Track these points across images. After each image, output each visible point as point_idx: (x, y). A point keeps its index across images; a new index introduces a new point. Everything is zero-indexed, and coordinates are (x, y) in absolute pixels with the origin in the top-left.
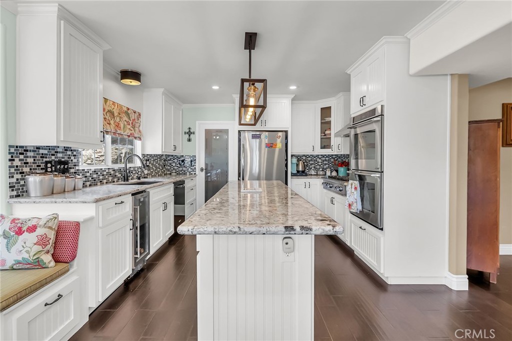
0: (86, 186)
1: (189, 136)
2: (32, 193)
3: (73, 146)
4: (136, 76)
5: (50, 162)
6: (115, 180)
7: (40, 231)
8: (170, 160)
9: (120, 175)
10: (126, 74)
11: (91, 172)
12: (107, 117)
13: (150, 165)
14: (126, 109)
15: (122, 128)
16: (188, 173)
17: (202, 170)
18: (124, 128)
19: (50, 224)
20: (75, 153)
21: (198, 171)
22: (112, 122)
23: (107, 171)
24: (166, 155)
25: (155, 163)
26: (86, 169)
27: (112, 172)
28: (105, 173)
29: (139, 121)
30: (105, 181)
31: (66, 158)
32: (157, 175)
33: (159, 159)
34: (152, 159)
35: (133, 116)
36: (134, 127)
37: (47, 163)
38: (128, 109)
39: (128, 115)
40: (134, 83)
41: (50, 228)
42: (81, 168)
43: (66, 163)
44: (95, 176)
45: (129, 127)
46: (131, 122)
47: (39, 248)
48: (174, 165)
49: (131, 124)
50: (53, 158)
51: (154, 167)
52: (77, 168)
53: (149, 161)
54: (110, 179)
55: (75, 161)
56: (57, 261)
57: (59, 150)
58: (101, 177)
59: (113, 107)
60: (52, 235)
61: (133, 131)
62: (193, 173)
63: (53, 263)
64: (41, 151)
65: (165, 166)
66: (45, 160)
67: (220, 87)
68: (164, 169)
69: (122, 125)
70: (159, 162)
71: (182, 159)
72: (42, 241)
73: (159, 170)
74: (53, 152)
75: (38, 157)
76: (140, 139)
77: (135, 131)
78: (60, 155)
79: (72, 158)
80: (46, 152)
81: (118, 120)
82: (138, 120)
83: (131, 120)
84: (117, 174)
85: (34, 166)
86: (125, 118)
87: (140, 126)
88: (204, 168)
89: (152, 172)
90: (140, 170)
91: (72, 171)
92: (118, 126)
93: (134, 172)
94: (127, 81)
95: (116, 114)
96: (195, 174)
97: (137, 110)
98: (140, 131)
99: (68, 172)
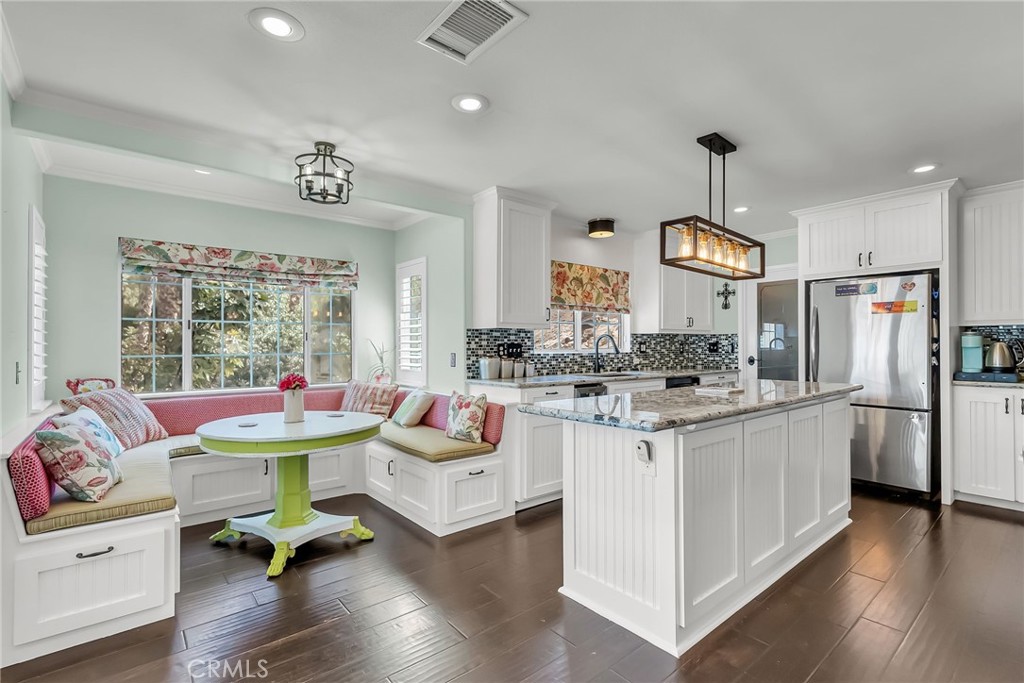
0: (542, 374)
1: (726, 298)
2: (483, 377)
3: (527, 328)
4: (607, 225)
5: (503, 345)
6: (584, 370)
7: (472, 408)
8: (693, 343)
9: (591, 364)
10: (596, 225)
11: (548, 357)
12: (572, 287)
13: (648, 351)
14: (601, 272)
15: (594, 298)
16: (724, 368)
17: (751, 361)
18: (597, 299)
19: (479, 403)
20: (529, 335)
21: (742, 363)
22: (579, 293)
23: (571, 357)
24: (684, 335)
25: (658, 348)
26: (542, 353)
27: (579, 359)
28: (568, 360)
29: (626, 285)
30: (568, 370)
31: (519, 341)
32: (664, 367)
33: (668, 342)
34: (653, 342)
35: (613, 280)
36: (616, 295)
37: (499, 345)
38: (606, 271)
39: (604, 278)
40: (606, 234)
41: (479, 407)
42: (536, 352)
43: (520, 346)
44: (554, 363)
45: (608, 295)
46: (610, 289)
47: (471, 423)
48: (700, 351)
49: (611, 292)
50: (506, 340)
51: (657, 355)
52: (531, 352)
53: (645, 343)
54: (576, 367)
55: (529, 344)
56: (484, 439)
57: (511, 332)
58: (562, 365)
59: (581, 272)
60: (480, 414)
61: (614, 301)
62: (733, 366)
63: (479, 440)
64: (495, 334)
65: (682, 353)
66: (497, 342)
67: (750, 208)
68: (681, 358)
69: (595, 295)
70: (668, 346)
71: (714, 340)
72: (473, 418)
73: (667, 359)
74: (506, 334)
75: (492, 340)
76: (628, 311)
77: (617, 301)
78: (512, 338)
79: (526, 340)
80: (498, 334)
81: (589, 288)
82: (624, 282)
83: (611, 284)
84: (587, 362)
85: (488, 349)
86: (601, 284)
87: (627, 292)
88: (756, 358)
89: (653, 363)
90: (627, 358)
91: (525, 355)
92: (588, 296)
93: (616, 361)
94: (596, 235)
95: (585, 281)
96: (736, 368)
97: (622, 269)
98: (626, 300)
99: (521, 356)
